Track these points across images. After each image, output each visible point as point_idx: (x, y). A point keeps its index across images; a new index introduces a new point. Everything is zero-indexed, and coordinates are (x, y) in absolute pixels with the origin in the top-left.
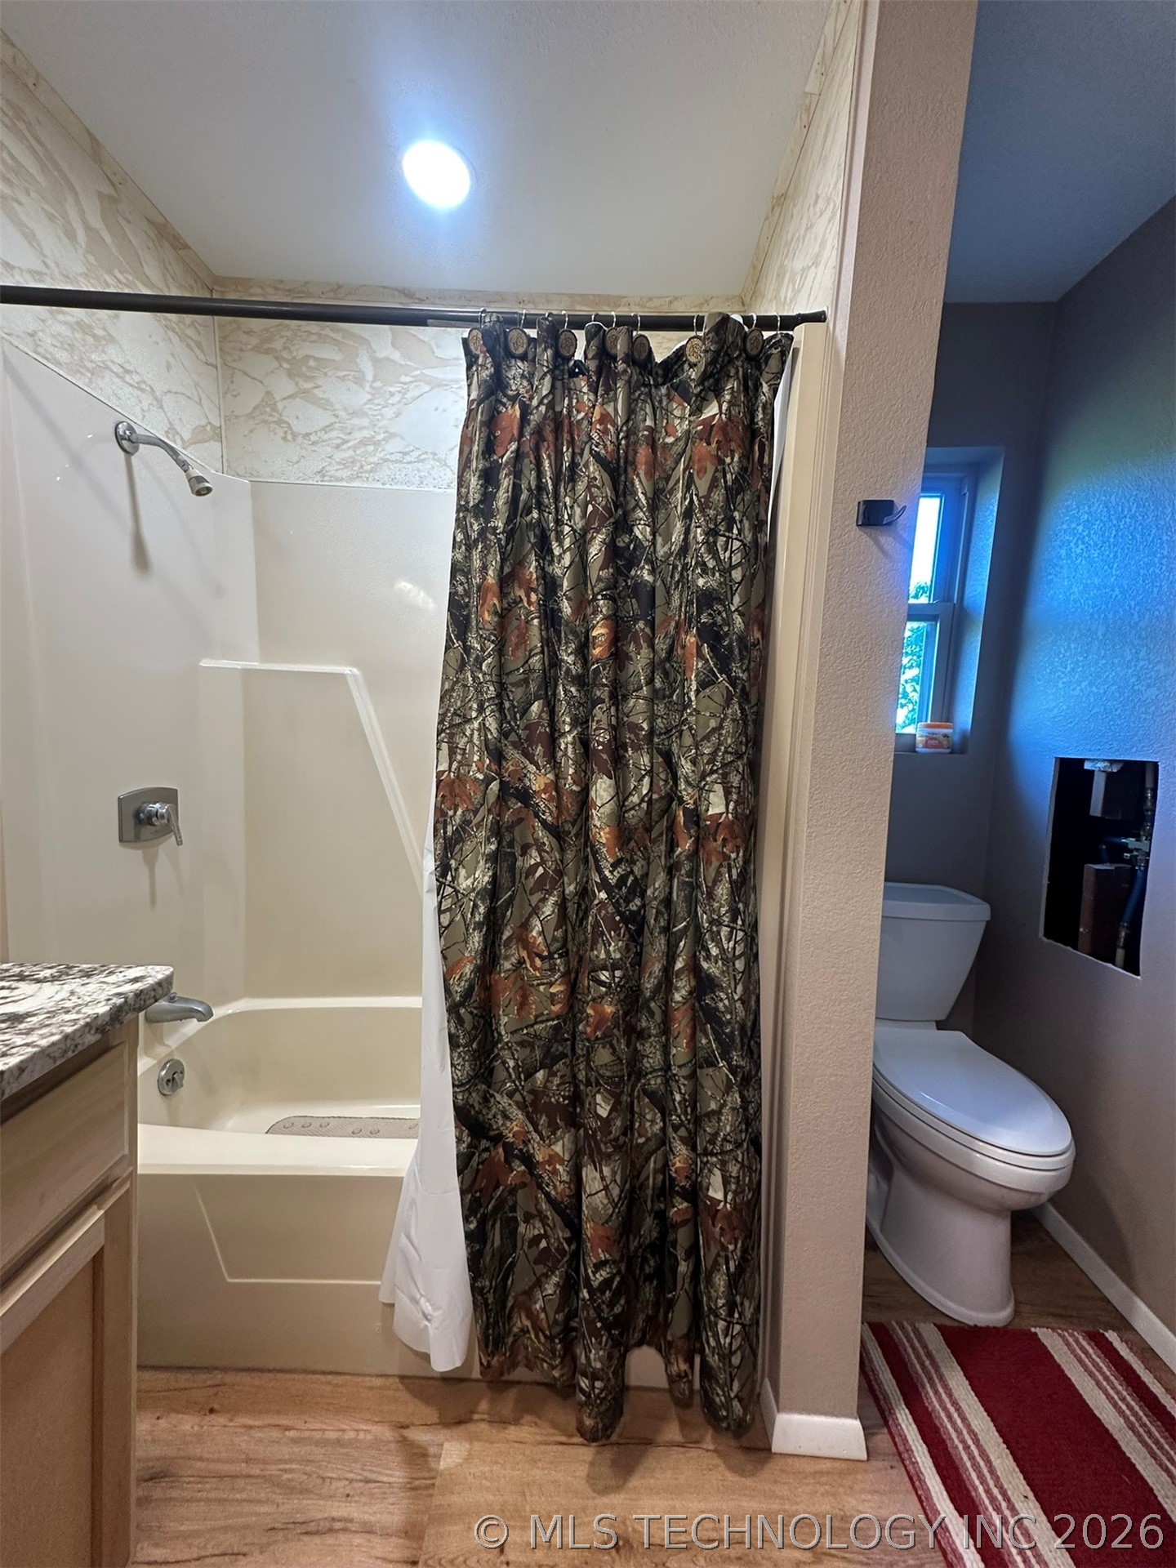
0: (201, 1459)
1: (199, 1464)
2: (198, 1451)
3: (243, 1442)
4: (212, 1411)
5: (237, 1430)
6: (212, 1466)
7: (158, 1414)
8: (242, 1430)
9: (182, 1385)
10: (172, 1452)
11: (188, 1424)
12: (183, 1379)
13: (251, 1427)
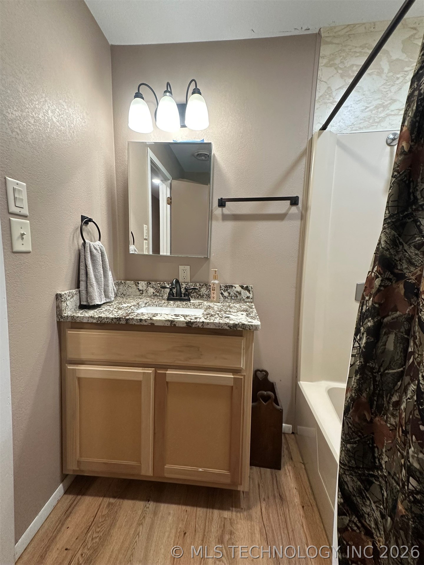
0: (289, 510)
1: (287, 511)
2: (291, 508)
3: (298, 526)
4: (303, 507)
5: (300, 521)
6: (288, 516)
7: (297, 488)
8: (301, 524)
9: (307, 491)
10: (288, 499)
11: (297, 500)
12: (309, 491)
13: (303, 527)
